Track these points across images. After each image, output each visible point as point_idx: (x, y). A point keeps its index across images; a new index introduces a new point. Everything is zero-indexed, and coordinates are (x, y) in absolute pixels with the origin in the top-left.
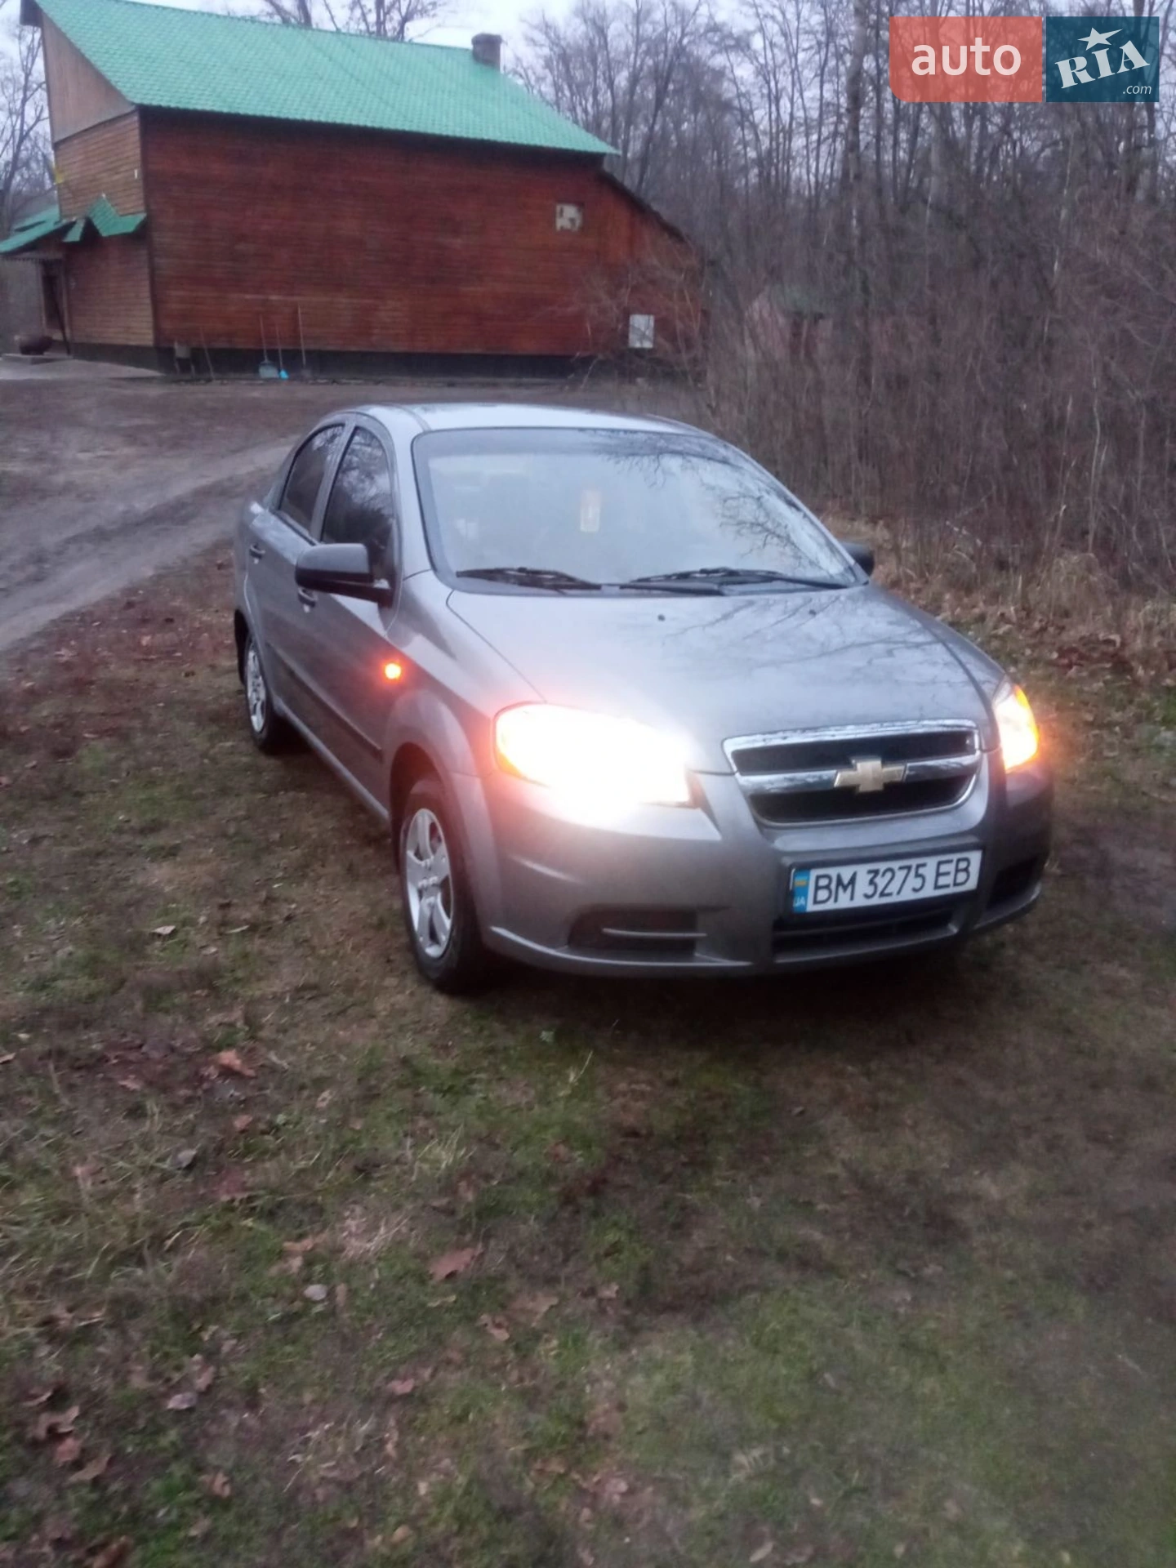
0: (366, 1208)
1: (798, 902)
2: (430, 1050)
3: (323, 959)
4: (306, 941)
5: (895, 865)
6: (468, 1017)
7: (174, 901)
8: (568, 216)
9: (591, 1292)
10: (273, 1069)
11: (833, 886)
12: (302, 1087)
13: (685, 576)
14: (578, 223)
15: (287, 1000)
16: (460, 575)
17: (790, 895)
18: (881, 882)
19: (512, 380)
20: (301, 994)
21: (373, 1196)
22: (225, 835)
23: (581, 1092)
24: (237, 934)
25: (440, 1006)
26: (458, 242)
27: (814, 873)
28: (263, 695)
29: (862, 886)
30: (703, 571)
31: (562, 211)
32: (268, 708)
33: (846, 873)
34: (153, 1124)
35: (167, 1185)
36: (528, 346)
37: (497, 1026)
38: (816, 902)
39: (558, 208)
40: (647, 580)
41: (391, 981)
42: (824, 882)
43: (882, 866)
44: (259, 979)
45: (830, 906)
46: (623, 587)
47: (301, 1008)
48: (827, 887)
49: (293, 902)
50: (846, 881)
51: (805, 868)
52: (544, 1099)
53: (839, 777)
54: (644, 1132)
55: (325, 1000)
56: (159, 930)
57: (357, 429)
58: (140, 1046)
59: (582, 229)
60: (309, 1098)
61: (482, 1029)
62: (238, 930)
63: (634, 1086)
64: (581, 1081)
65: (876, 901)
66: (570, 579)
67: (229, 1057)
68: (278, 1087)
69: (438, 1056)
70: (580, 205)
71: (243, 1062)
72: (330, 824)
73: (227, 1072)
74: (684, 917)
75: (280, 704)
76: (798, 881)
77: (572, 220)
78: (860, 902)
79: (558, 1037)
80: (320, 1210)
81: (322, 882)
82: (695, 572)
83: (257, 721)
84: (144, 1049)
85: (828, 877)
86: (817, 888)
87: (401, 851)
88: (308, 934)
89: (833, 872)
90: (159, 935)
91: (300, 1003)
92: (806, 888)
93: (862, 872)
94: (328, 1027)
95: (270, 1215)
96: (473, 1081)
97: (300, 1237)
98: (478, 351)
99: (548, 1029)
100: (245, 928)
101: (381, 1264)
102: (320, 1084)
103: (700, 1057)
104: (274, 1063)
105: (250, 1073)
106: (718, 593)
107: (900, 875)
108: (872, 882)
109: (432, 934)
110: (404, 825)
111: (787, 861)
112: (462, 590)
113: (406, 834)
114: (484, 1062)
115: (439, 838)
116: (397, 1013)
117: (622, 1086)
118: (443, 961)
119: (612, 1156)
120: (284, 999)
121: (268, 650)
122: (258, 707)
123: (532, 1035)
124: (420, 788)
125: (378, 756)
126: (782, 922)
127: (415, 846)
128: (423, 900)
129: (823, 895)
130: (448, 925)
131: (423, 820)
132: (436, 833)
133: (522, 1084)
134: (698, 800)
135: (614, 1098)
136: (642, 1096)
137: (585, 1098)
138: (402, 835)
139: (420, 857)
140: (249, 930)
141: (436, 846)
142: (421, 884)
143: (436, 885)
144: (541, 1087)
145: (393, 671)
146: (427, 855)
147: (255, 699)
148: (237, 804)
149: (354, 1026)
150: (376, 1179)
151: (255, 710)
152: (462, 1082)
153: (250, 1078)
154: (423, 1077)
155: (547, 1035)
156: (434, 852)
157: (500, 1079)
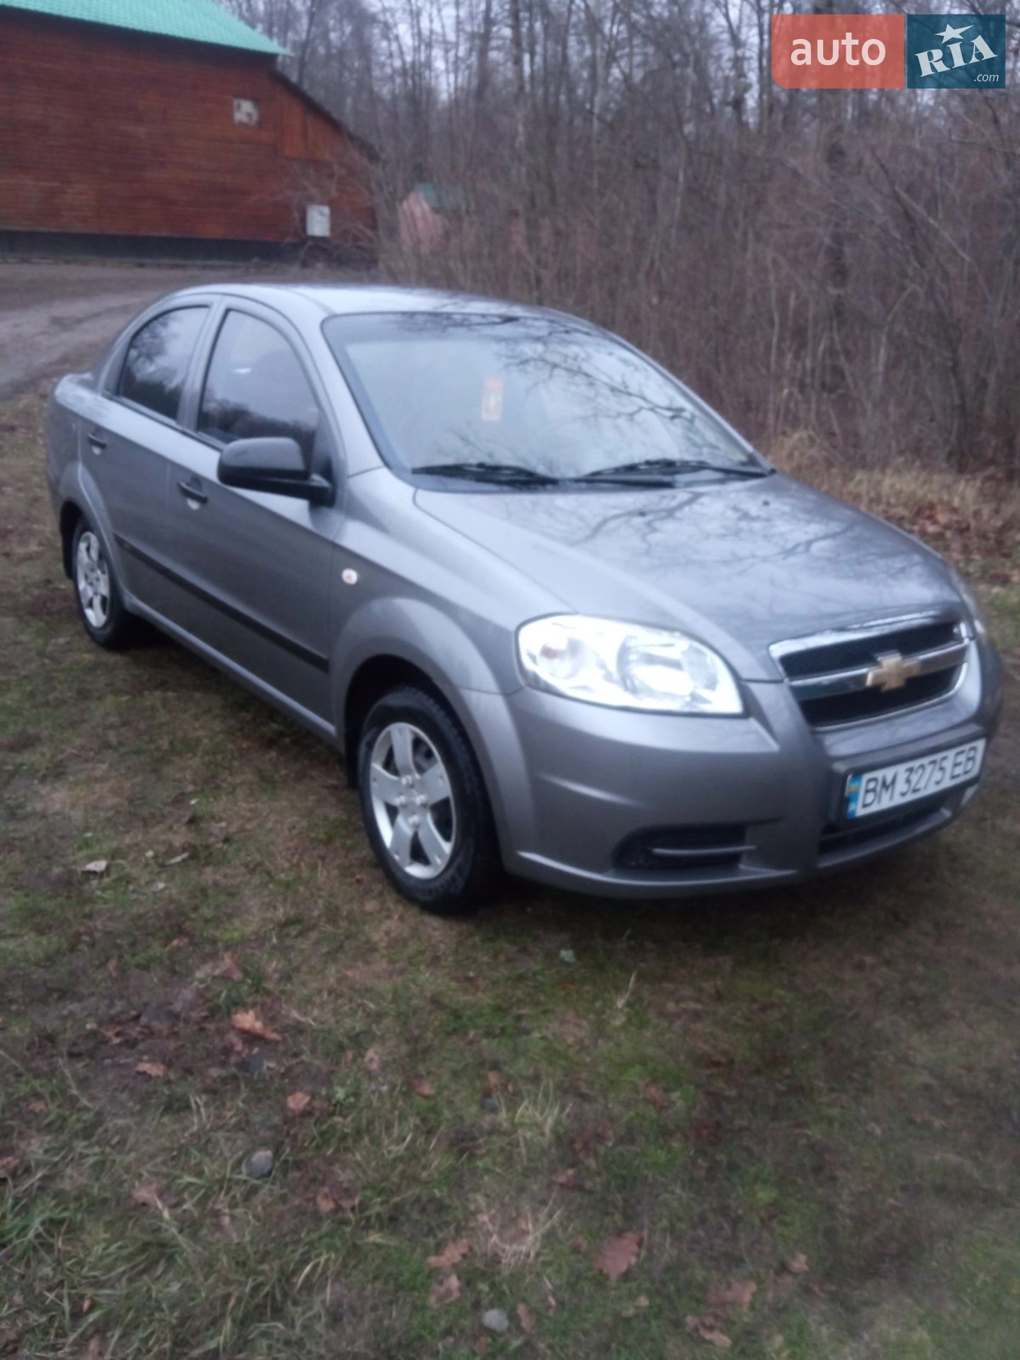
0: (487, 1196)
1: (852, 807)
2: (453, 985)
3: (287, 885)
4: (258, 865)
5: (925, 761)
6: (477, 939)
7: (87, 829)
8: (245, 111)
9: (783, 1268)
10: (299, 1029)
11: (879, 788)
12: (342, 1048)
13: (632, 468)
14: (255, 118)
15: (275, 940)
16: (416, 471)
17: (845, 801)
18: (914, 778)
19: (199, 262)
20: (286, 930)
21: (486, 1178)
22: (108, 746)
23: (637, 1019)
24: (178, 864)
25: (437, 931)
26: (141, 131)
27: (866, 777)
28: (104, 589)
29: (901, 786)
30: (648, 463)
31: (239, 107)
32: (113, 604)
33: (888, 773)
34: (201, 1116)
35: (257, 1200)
36: (213, 231)
37: (510, 949)
38: (865, 806)
39: (236, 102)
40: (597, 474)
41: (371, 905)
42: (872, 785)
43: (915, 764)
44: (230, 917)
45: (875, 808)
46: (578, 481)
47: (292, 947)
48: (874, 790)
49: (221, 820)
50: (889, 781)
51: (858, 773)
52: (600, 1030)
53: (870, 674)
54: (724, 1060)
55: (314, 935)
56: (91, 866)
57: (228, 311)
58: (137, 1017)
59: (259, 123)
60: (354, 1060)
61: (496, 956)
62: (178, 859)
63: (683, 1005)
64: (629, 1004)
65: (910, 797)
66: (531, 474)
67: (248, 1020)
68: (313, 1051)
69: (466, 991)
70: (256, 101)
71: (265, 1024)
72: (217, 725)
73: (251, 1037)
74: (732, 832)
75: (132, 601)
76: (851, 786)
77: (249, 115)
78: (898, 800)
79: (578, 955)
80: (441, 1207)
81: (240, 794)
82: (640, 464)
83: (95, 617)
84: (144, 1020)
85: (875, 780)
86: (867, 791)
87: (361, 761)
88: (258, 858)
89: (879, 774)
90: (94, 873)
91: (288, 942)
92: (857, 793)
93: (901, 770)
94: (332, 970)
95: (391, 1222)
96: (519, 1018)
97: (439, 1248)
98: (165, 234)
99: (563, 946)
100: (185, 855)
101: (549, 1270)
102: (359, 1041)
103: (727, 962)
104: (299, 1022)
105: (277, 1036)
106: (669, 485)
107: (929, 769)
108: (908, 781)
109: (418, 854)
110: (367, 737)
111: (840, 767)
112: (426, 489)
113: (370, 746)
114: (519, 993)
115: (429, 754)
116: (397, 943)
117: (671, 1006)
118: (437, 884)
119: (708, 1093)
120: (270, 939)
121: (120, 542)
122: (97, 602)
123: (551, 956)
124: (395, 699)
125: (323, 665)
126: (830, 828)
127: (383, 758)
128: (400, 819)
129: (870, 797)
130: (447, 847)
131: (402, 735)
132: (424, 749)
133: (571, 1015)
134: (751, 708)
135: (671, 1022)
136: (697, 1016)
137: (643, 1025)
138: (363, 748)
139: (396, 772)
140: (191, 857)
141: (424, 763)
142: (398, 801)
143: (424, 805)
144: (592, 1016)
145: (350, 576)
146: (408, 772)
147: (90, 593)
148: (105, 709)
149: (360, 964)
150: (482, 1157)
151: (91, 605)
152: (509, 1020)
153: (277, 1042)
154: (465, 1019)
155: (567, 955)
156: (421, 770)
157: (545, 1012)
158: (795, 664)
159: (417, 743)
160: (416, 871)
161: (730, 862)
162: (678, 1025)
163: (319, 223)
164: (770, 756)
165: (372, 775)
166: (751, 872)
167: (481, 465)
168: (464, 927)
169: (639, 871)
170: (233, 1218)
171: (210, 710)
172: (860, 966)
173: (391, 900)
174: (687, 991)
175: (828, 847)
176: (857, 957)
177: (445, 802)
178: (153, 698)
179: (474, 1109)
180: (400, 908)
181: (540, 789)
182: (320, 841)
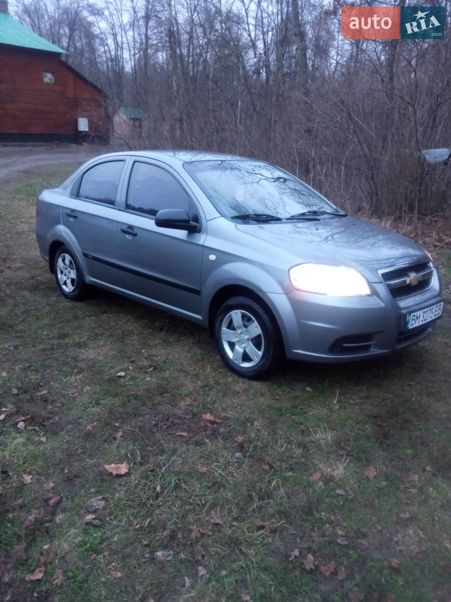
0: (318, 460)
1: (408, 326)
2: (273, 401)
3: (195, 375)
4: (181, 369)
5: (428, 309)
6: (274, 387)
7: (108, 363)
8: (48, 78)
9: (424, 470)
10: (226, 418)
11: (415, 319)
12: (245, 423)
13: (304, 214)
14: (53, 80)
15: (202, 392)
17: (406, 323)
18: (425, 315)
20: (204, 389)
21: (315, 455)
22: (98, 334)
23: (343, 406)
26: (3, 87)
27: (412, 314)
28: (73, 276)
29: (421, 318)
30: (309, 212)
31: (46, 76)
32: (79, 282)
33: (418, 313)
34: (209, 445)
36: (37, 130)
37: (287, 389)
38: (412, 325)
39: (44, 74)
40: (294, 216)
41: (230, 379)
42: (413, 318)
43: (425, 310)
44: (181, 386)
45: (415, 326)
46: (287, 219)
47: (210, 394)
49: (157, 356)
50: (418, 316)
51: (410, 313)
53: (408, 280)
54: (377, 415)
55: (215, 390)
56: (119, 374)
57: (135, 162)
58: (168, 419)
59: (55, 83)
60: (251, 426)
61: (284, 391)
62: (150, 370)
63: (356, 401)
64: (338, 402)
65: (424, 322)
66: (272, 217)
67: (208, 416)
68: (235, 424)
69: (278, 403)
70: (53, 73)
71: (214, 418)
72: (136, 325)
73: (211, 422)
74: (367, 337)
75: (90, 279)
76: (408, 318)
77: (50, 79)
78: (421, 323)
79: (313, 389)
80: (305, 464)
81: (159, 347)
83: (68, 289)
84: (170, 420)
85: (414, 316)
86: (412, 320)
87: (217, 328)
88: (180, 367)
89: (415, 314)
90: (122, 376)
91: (207, 393)
92: (409, 320)
93: (421, 312)
94: (228, 400)
96: (302, 409)
97: (311, 475)
98: (15, 132)
99: (306, 386)
100: (152, 368)
102: (250, 420)
104: (225, 416)
105: (220, 421)
106: (318, 220)
107: (429, 312)
108: (423, 316)
109: (246, 357)
110: (220, 318)
111: (404, 311)
112: (240, 223)
113: (221, 321)
114: (298, 402)
115: (249, 320)
116: (245, 390)
117: (352, 401)
118: (256, 367)
119: (377, 425)
120: (200, 392)
121: (85, 255)
122: (69, 282)
123: (303, 390)
124: (232, 301)
125: (198, 292)
126: (401, 334)
127: (227, 325)
128: (237, 347)
129: (413, 322)
130: (260, 353)
131: (236, 315)
132: (246, 318)
133: (319, 407)
134: (374, 293)
135: (355, 407)
136: (362, 404)
137: (345, 408)
138: (218, 323)
139: (234, 329)
140: (154, 369)
141: (247, 324)
142: (234, 340)
143: (248, 339)
144: (327, 407)
145: (212, 257)
146: (239, 327)
147: (65, 278)
148: (88, 322)
149: (236, 397)
150: (310, 450)
151: (65, 283)
152: (298, 410)
153: (221, 423)
154: (283, 411)
155: (308, 389)
156: (246, 326)
157: (310, 407)
158: (387, 276)
159: (243, 316)
160: (246, 365)
161: (367, 348)
162: (357, 407)
163: (83, 125)
164: (382, 308)
165: (222, 332)
166: (374, 351)
167: (255, 215)
168: (267, 384)
169: (337, 353)
170: (237, 473)
171: (129, 320)
172: (410, 385)
173: (236, 377)
174: (354, 397)
175: (399, 341)
176: (408, 383)
177: (259, 336)
178: (104, 317)
179: (300, 436)
180: (241, 379)
181: (301, 326)
182: (199, 360)
